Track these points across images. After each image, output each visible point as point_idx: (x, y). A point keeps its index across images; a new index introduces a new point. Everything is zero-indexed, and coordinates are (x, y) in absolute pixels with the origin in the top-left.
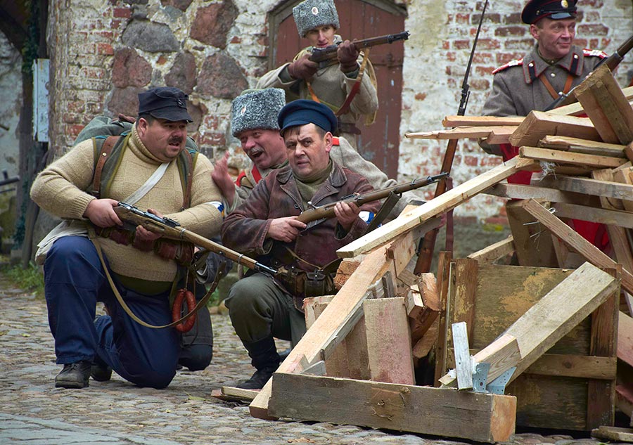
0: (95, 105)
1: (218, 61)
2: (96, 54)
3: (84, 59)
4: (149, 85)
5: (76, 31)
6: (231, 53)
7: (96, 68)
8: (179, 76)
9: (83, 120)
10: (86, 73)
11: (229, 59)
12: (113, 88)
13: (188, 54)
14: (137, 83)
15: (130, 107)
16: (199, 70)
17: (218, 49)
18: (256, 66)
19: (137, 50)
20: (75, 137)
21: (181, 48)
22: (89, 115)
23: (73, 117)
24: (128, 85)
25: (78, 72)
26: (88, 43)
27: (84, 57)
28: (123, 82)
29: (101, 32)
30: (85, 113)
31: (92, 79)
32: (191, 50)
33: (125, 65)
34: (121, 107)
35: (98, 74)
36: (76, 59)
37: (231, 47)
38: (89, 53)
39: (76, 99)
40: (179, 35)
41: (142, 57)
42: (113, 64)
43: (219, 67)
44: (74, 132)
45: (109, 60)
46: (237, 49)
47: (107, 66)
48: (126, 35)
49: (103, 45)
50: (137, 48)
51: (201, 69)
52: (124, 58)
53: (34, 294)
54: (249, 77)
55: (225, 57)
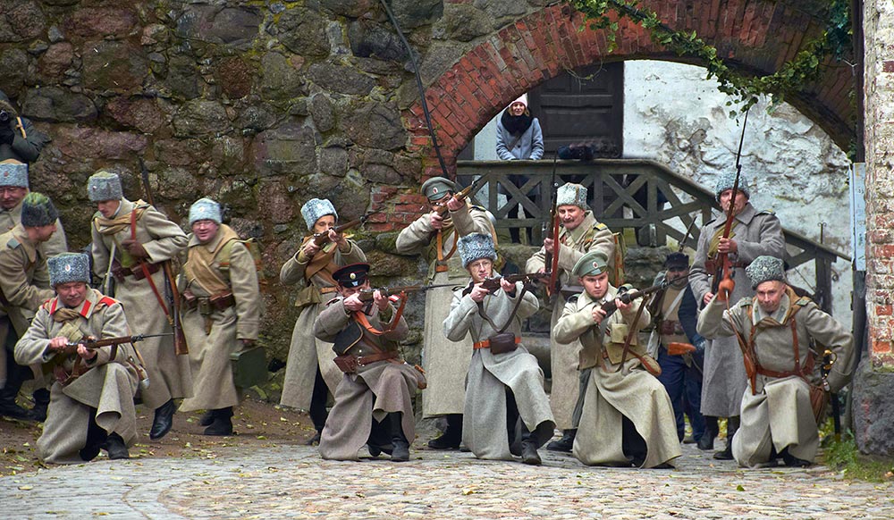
5: (884, 121)
20: (886, 260)
23: (883, 235)
25: (887, 175)
36: (884, 158)
39: (886, 210)
44: (885, 254)
53: (843, 472)
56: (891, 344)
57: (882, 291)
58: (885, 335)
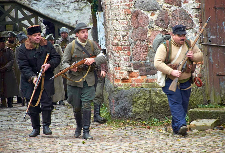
0: (125, 37)
1: (178, 12)
2: (124, 14)
3: (118, 17)
4: (148, 26)
5: (114, 4)
6: (184, 8)
7: (124, 20)
8: (161, 21)
9: (120, 44)
10: (120, 23)
11: (183, 11)
12: (132, 29)
13: (165, 10)
14: (143, 25)
15: (141, 37)
16: (170, 17)
17: (178, 7)
18: (196, 12)
19: (142, 11)
20: (117, 52)
21: (161, 8)
22: (123, 41)
23: (116, 43)
24: (139, 27)
25: (116, 23)
26: (120, 9)
27: (119, 16)
28: (136, 26)
29: (125, 4)
30: (121, 41)
31: (122, 26)
32: (166, 9)
33: (137, 18)
34: (136, 37)
35: (125, 23)
36: (115, 17)
37: (184, 5)
38: (121, 14)
39: (116, 35)
40: (159, 2)
41: (144, 14)
42: (131, 18)
43: (179, 15)
44: (117, 50)
45: (130, 16)
46: (187, 6)
47: (129, 19)
48: (136, 4)
49: (126, 10)
50: (141, 10)
51: (171, 17)
52: (136, 15)
53: (107, 124)
54: (193, 18)
55: (181, 10)
56: (120, 80)
57: (116, 62)
58: (118, 77)
